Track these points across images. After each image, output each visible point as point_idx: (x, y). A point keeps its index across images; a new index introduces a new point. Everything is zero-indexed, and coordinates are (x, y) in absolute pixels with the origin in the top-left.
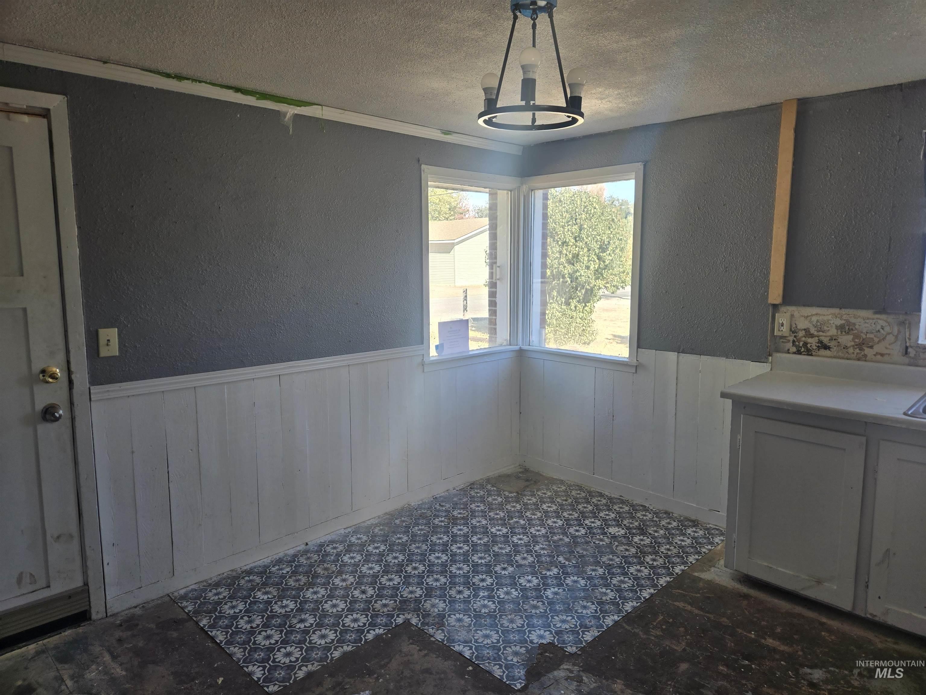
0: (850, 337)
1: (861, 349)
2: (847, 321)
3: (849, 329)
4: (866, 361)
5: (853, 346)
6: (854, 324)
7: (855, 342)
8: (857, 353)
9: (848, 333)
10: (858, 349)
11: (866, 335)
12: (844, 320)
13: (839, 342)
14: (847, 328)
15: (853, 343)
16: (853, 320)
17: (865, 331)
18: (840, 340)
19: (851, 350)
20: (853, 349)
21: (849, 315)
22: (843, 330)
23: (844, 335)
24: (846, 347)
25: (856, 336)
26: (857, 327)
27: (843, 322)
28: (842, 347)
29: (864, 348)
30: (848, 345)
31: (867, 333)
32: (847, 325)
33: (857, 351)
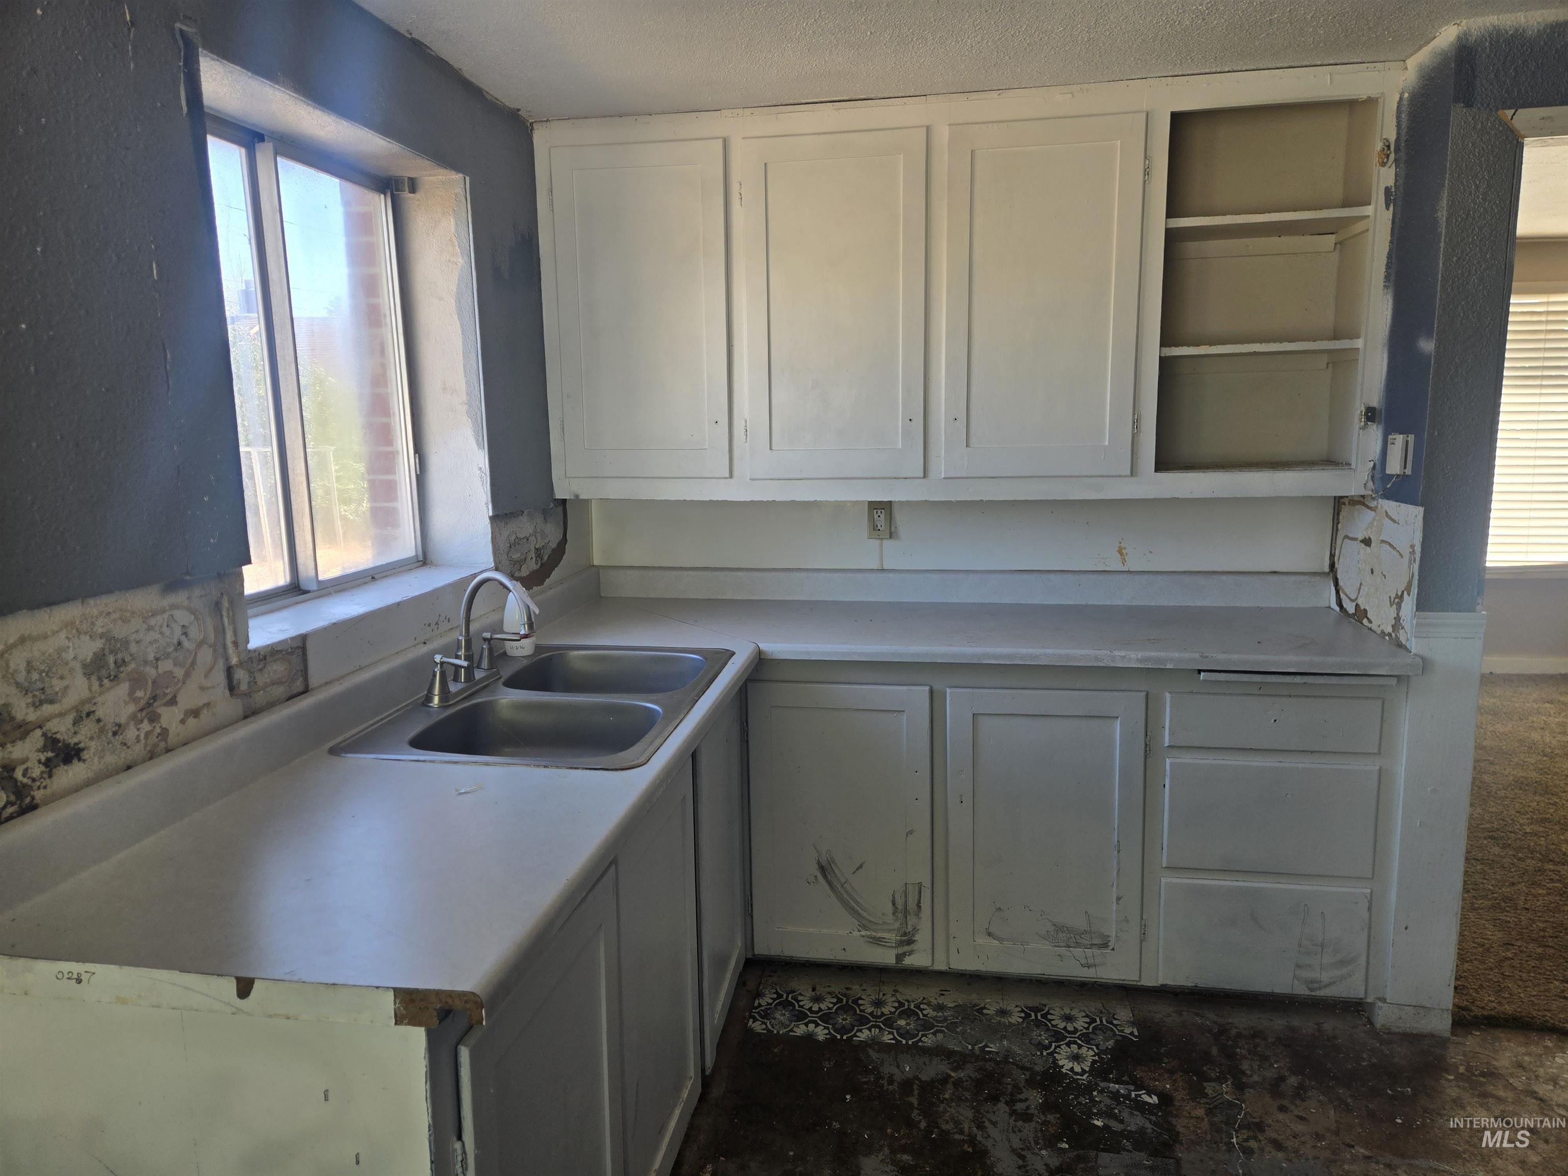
0: (123, 689)
1: (154, 718)
2: (107, 637)
3: (116, 663)
4: (168, 750)
5: (133, 717)
6: (126, 643)
7: (136, 700)
8: (147, 734)
9: (115, 679)
10: (146, 721)
11: (157, 668)
12: (102, 636)
13: (99, 721)
14: (111, 659)
15: (132, 708)
16: (120, 631)
17: (151, 657)
18: (100, 713)
19: (131, 733)
20: (136, 724)
21: (109, 614)
22: (104, 672)
23: (109, 689)
24: (118, 729)
25: (137, 681)
26: (133, 648)
27: (98, 644)
28: (110, 734)
29: (159, 711)
30: (123, 720)
31: (157, 659)
32: (111, 652)
33: (146, 726)
